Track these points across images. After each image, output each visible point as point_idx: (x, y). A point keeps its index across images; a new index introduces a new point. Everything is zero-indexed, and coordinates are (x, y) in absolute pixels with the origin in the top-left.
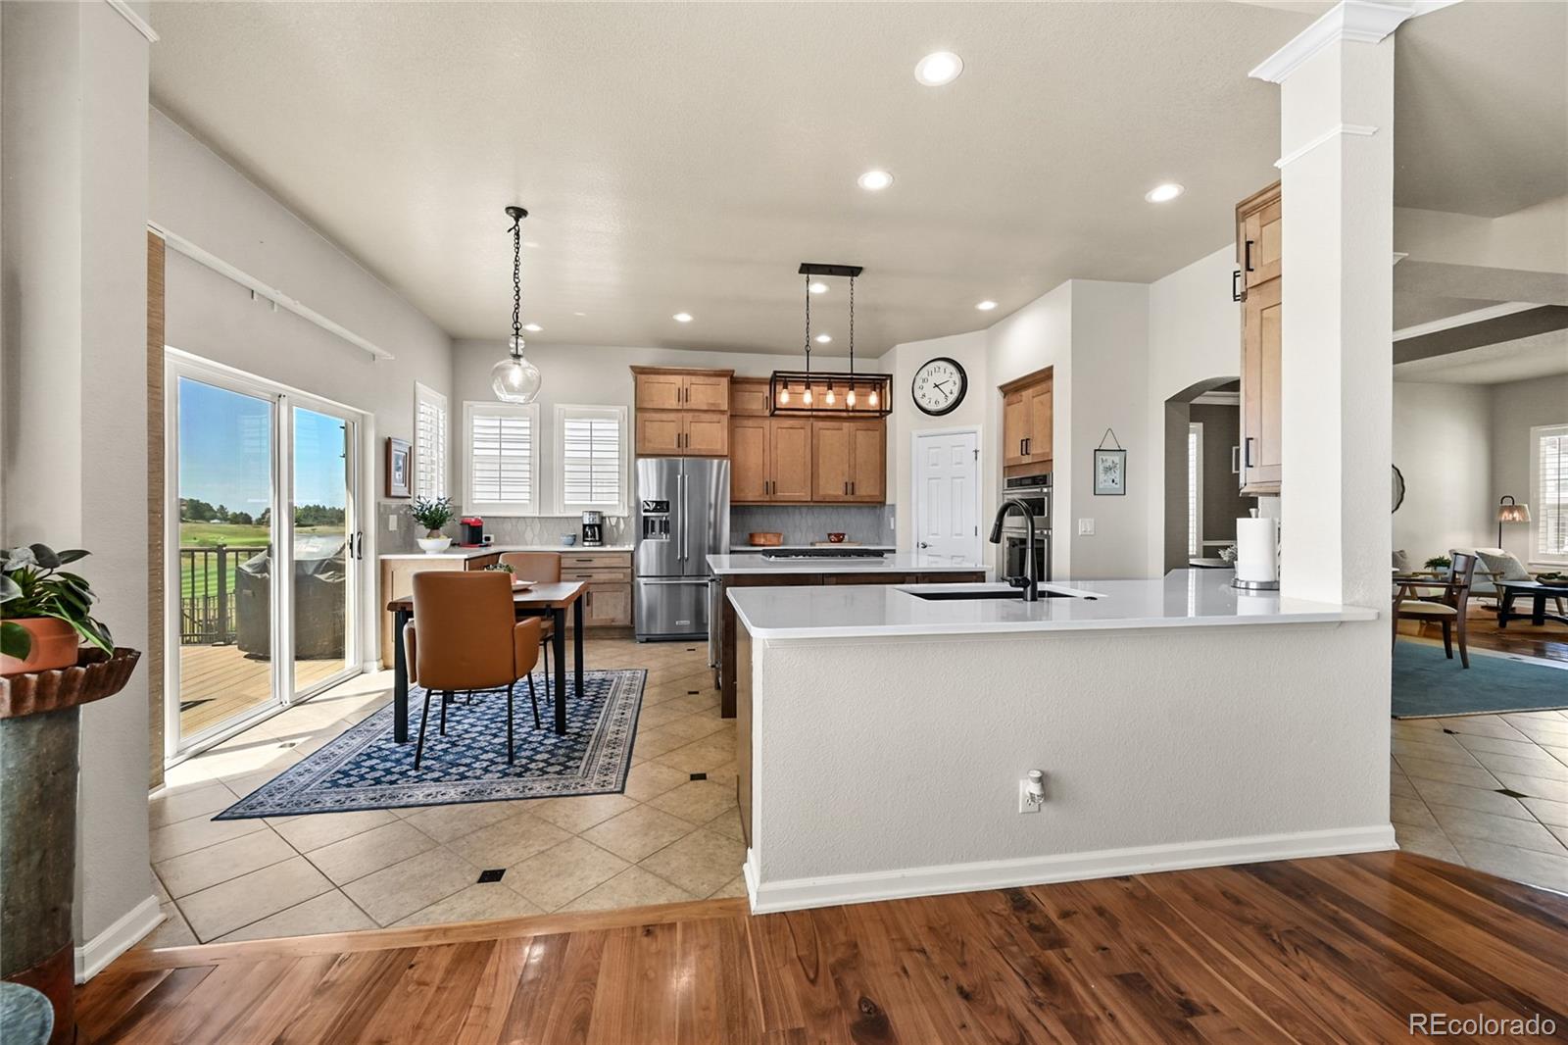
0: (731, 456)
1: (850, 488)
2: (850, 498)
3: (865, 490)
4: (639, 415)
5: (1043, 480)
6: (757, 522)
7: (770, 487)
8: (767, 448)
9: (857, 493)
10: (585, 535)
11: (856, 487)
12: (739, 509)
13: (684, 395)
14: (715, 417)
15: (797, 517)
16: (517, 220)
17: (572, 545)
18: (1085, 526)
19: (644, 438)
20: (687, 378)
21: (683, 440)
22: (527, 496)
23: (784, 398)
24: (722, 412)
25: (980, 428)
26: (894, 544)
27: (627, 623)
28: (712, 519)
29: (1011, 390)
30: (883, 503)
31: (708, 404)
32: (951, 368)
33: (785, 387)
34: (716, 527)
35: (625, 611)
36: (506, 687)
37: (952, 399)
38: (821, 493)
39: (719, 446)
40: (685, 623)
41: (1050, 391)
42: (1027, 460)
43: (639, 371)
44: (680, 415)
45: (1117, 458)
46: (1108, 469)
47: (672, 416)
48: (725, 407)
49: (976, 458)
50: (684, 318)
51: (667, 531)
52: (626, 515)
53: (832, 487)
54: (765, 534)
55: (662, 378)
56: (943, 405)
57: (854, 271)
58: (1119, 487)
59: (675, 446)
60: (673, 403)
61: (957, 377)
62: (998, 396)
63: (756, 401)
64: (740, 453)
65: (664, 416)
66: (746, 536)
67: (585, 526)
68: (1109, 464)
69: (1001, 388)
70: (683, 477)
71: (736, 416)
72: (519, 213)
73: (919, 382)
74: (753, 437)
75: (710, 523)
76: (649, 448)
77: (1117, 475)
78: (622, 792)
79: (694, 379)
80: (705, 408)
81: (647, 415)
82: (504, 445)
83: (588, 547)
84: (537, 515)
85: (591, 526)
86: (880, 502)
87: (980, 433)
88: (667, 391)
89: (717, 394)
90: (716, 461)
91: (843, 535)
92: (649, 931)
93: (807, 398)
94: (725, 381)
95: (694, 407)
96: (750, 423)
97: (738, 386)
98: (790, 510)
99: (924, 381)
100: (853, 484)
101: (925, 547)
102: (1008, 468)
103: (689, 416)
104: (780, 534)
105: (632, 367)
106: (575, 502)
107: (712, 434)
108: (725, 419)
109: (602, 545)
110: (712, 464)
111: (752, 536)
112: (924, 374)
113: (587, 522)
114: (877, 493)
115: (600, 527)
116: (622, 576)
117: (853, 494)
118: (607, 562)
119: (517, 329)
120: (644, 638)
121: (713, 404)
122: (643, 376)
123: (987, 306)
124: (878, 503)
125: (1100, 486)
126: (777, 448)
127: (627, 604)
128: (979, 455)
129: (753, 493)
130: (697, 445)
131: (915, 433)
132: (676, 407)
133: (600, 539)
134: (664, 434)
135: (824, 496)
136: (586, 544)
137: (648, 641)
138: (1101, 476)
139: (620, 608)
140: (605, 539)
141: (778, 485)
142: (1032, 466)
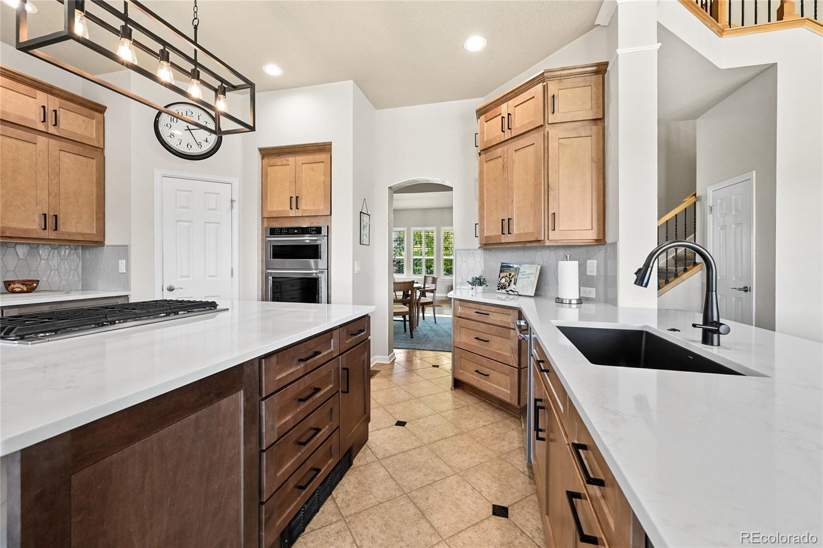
1: (51, 222)
2: (49, 234)
3: (75, 227)
9: (62, 228)
11: (60, 222)
18: (358, 266)
25: (236, 180)
29: (272, 154)
30: (98, 244)
37: (204, 149)
41: (329, 161)
42: (293, 213)
45: (367, 219)
46: (364, 227)
49: (232, 207)
56: (195, 151)
58: (368, 240)
62: (257, 156)
68: (365, 222)
69: (261, 149)
77: (367, 231)
86: (96, 242)
87: (237, 185)
100: (56, 216)
102: (268, 219)
114: (91, 232)
117: (55, 229)
123: (274, 70)
124: (91, 243)
125: (362, 238)
128: (236, 205)
131: (158, 173)
138: (362, 231)
142: (300, 219)
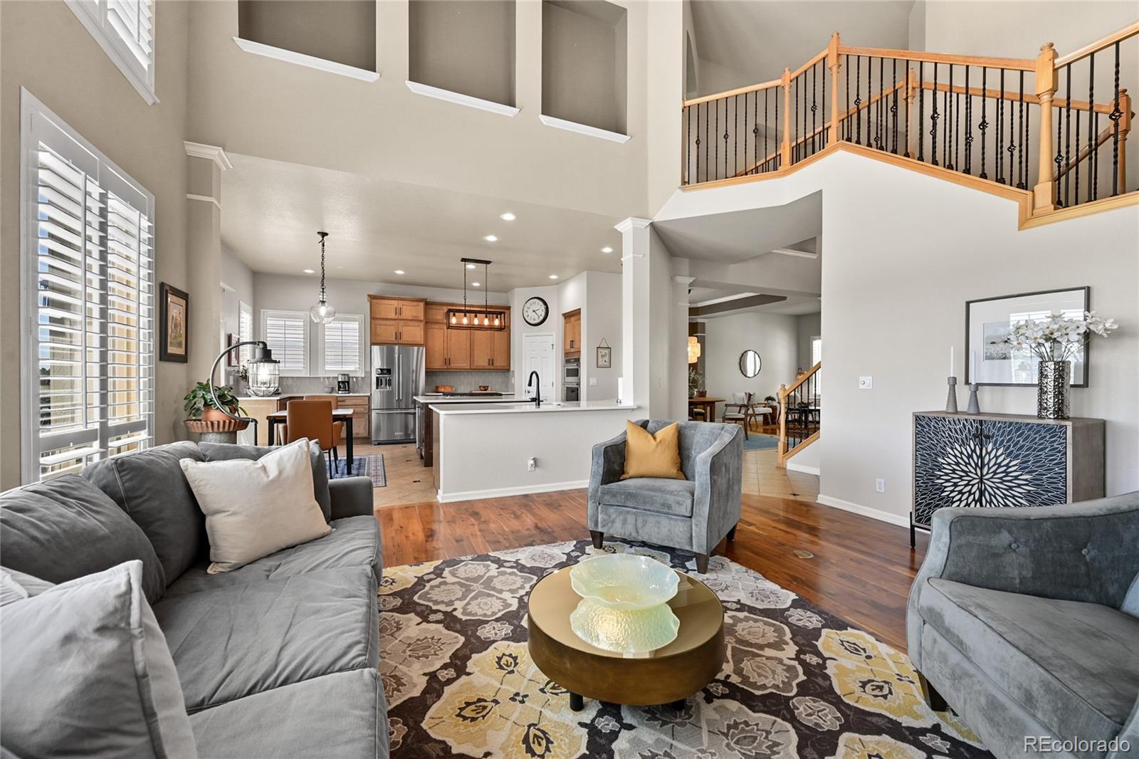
0: (425, 344)
1: (491, 362)
2: (492, 367)
3: (499, 363)
4: (373, 321)
5: (578, 360)
6: (440, 380)
7: (447, 361)
8: (445, 340)
9: (495, 364)
10: (339, 387)
11: (495, 361)
12: (429, 373)
13: (399, 311)
14: (417, 324)
15: (462, 378)
16: (323, 237)
17: (331, 393)
18: (593, 381)
19: (376, 334)
20: (401, 302)
21: (398, 335)
22: (302, 365)
23: (454, 321)
24: (421, 321)
25: (554, 334)
26: (514, 391)
27: (366, 435)
28: (414, 378)
29: (567, 316)
30: (508, 370)
31: (412, 316)
32: (541, 303)
33: (454, 315)
34: (417, 382)
35: (365, 429)
36: (328, 451)
37: (541, 318)
38: (476, 364)
39: (419, 340)
40: (399, 434)
41: (580, 319)
42: (573, 350)
43: (372, 297)
44: (397, 322)
45: (607, 351)
46: (603, 356)
47: (392, 322)
48: (422, 318)
50: (400, 272)
51: (390, 385)
52: (363, 376)
53: (482, 362)
54: (444, 386)
55: (386, 302)
56: (537, 321)
57: (488, 262)
58: (607, 364)
59: (394, 338)
60: (393, 316)
61: (543, 307)
62: (562, 319)
63: (439, 314)
64: (430, 343)
65: (388, 322)
66: (434, 388)
67: (339, 382)
68: (603, 353)
69: (563, 315)
70: (399, 356)
71: (428, 323)
72: (324, 234)
73: (526, 309)
74: (439, 334)
75: (413, 381)
76: (379, 340)
77: (607, 358)
78: (386, 486)
79: (405, 303)
80: (411, 318)
81: (378, 322)
82: (286, 336)
83: (341, 394)
84: (308, 376)
85: (343, 382)
87: (554, 335)
88: (388, 308)
89: (419, 310)
90: (416, 348)
91: (488, 387)
92: (406, 508)
93: (465, 321)
94: (422, 304)
95: (404, 318)
96: (436, 326)
97: (430, 306)
98: (458, 374)
99: (528, 308)
100: (492, 359)
101: (529, 392)
102: (566, 354)
103: (402, 322)
104: (453, 387)
105: (368, 295)
106: (332, 369)
107: (414, 333)
108: (422, 325)
109: (349, 393)
110: (413, 350)
111: (437, 387)
112: (528, 304)
113: (340, 380)
114: (505, 364)
115: (348, 382)
116: (363, 409)
117: (493, 365)
118: (354, 402)
119: (323, 289)
120: (376, 443)
121: (415, 317)
122: (375, 300)
123: (554, 277)
124: (506, 370)
125: (600, 363)
126: (451, 340)
127: (365, 425)
128: (554, 347)
129: (438, 364)
130: (406, 338)
131: (524, 335)
132: (394, 318)
133: (348, 390)
134: (388, 332)
135: (477, 366)
136: (340, 392)
137: (379, 444)
138: (600, 359)
139: (362, 427)
140: (351, 390)
141: (451, 360)
142: (573, 353)
